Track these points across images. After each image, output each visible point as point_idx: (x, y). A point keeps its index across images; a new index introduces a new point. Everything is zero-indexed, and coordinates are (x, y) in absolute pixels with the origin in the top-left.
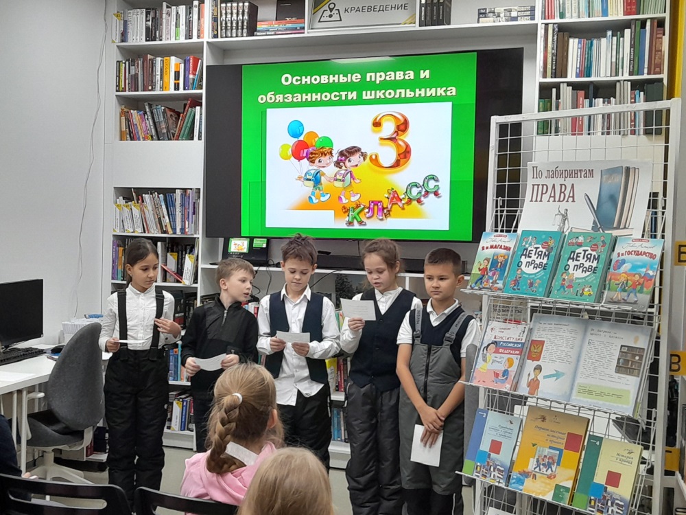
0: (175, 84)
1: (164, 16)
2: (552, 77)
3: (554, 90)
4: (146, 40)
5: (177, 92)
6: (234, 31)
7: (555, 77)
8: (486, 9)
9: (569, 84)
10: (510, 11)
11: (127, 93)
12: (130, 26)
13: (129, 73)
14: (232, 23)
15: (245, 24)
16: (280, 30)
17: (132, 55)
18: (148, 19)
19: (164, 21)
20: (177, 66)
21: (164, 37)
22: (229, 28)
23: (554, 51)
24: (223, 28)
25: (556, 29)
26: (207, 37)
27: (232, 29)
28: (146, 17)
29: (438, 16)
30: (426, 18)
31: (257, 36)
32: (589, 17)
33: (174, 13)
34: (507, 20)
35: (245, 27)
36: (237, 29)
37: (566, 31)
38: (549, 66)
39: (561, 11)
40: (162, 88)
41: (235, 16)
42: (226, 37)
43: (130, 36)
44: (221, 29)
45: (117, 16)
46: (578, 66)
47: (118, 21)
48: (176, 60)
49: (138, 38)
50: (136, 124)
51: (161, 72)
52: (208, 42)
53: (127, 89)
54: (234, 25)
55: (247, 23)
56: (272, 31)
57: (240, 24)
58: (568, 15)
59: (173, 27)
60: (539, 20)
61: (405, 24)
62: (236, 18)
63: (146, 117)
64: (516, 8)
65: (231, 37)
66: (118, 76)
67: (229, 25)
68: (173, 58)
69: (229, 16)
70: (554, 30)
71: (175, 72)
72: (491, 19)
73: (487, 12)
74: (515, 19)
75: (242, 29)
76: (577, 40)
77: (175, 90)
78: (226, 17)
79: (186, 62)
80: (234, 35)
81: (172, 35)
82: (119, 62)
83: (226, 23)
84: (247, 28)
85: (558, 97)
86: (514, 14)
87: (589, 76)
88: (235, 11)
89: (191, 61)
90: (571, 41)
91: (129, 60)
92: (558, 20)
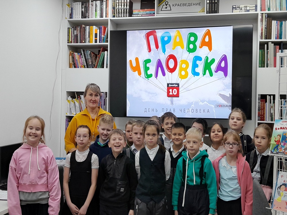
0: (95, 39)
1: (90, 6)
2: (265, 39)
3: (266, 45)
4: (82, 18)
5: (96, 44)
6: (123, 14)
7: (266, 39)
8: (236, 6)
9: (272, 42)
10: (246, 7)
11: (73, 44)
12: (74, 11)
13: (74, 34)
14: (121, 10)
15: (128, 10)
16: (144, 14)
17: (75, 25)
18: (83, 7)
19: (90, 8)
20: (96, 31)
21: (90, 16)
22: (120, 12)
23: (266, 26)
24: (118, 12)
25: (267, 16)
26: (110, 17)
27: (121, 13)
28: (82, 6)
29: (215, 9)
30: (209, 10)
31: (133, 17)
32: (281, 10)
33: (94, 5)
34: (245, 11)
35: (128, 12)
36: (124, 13)
37: (270, 17)
38: (264, 34)
39: (269, 7)
40: (89, 42)
41: (123, 6)
42: (119, 17)
43: (74, 15)
44: (117, 13)
45: (68, 6)
46: (276, 34)
47: (68, 8)
48: (95, 28)
49: (78, 17)
50: (77, 60)
51: (89, 34)
52: (110, 19)
53: (73, 42)
54: (123, 11)
55: (129, 10)
56: (140, 15)
57: (125, 11)
58: (271, 9)
59: (94, 12)
60: (259, 12)
61: (200, 12)
62: (123, 8)
63: (82, 56)
64: (249, 5)
65: (121, 17)
66: (68, 35)
67: (120, 11)
68: (94, 27)
69: (120, 7)
70: (265, 16)
71: (95, 34)
72: (238, 11)
73: (236, 7)
74: (248, 11)
75: (126, 13)
76: (275, 22)
77: (95, 43)
78: (119, 7)
79: (100, 29)
80: (123, 16)
81: (94, 16)
82: (69, 28)
83: (119, 10)
84: (128, 13)
85: (268, 49)
86: (248, 8)
87: (281, 38)
88: (123, 4)
89: (103, 28)
90: (273, 22)
91: (73, 27)
92: (267, 12)
